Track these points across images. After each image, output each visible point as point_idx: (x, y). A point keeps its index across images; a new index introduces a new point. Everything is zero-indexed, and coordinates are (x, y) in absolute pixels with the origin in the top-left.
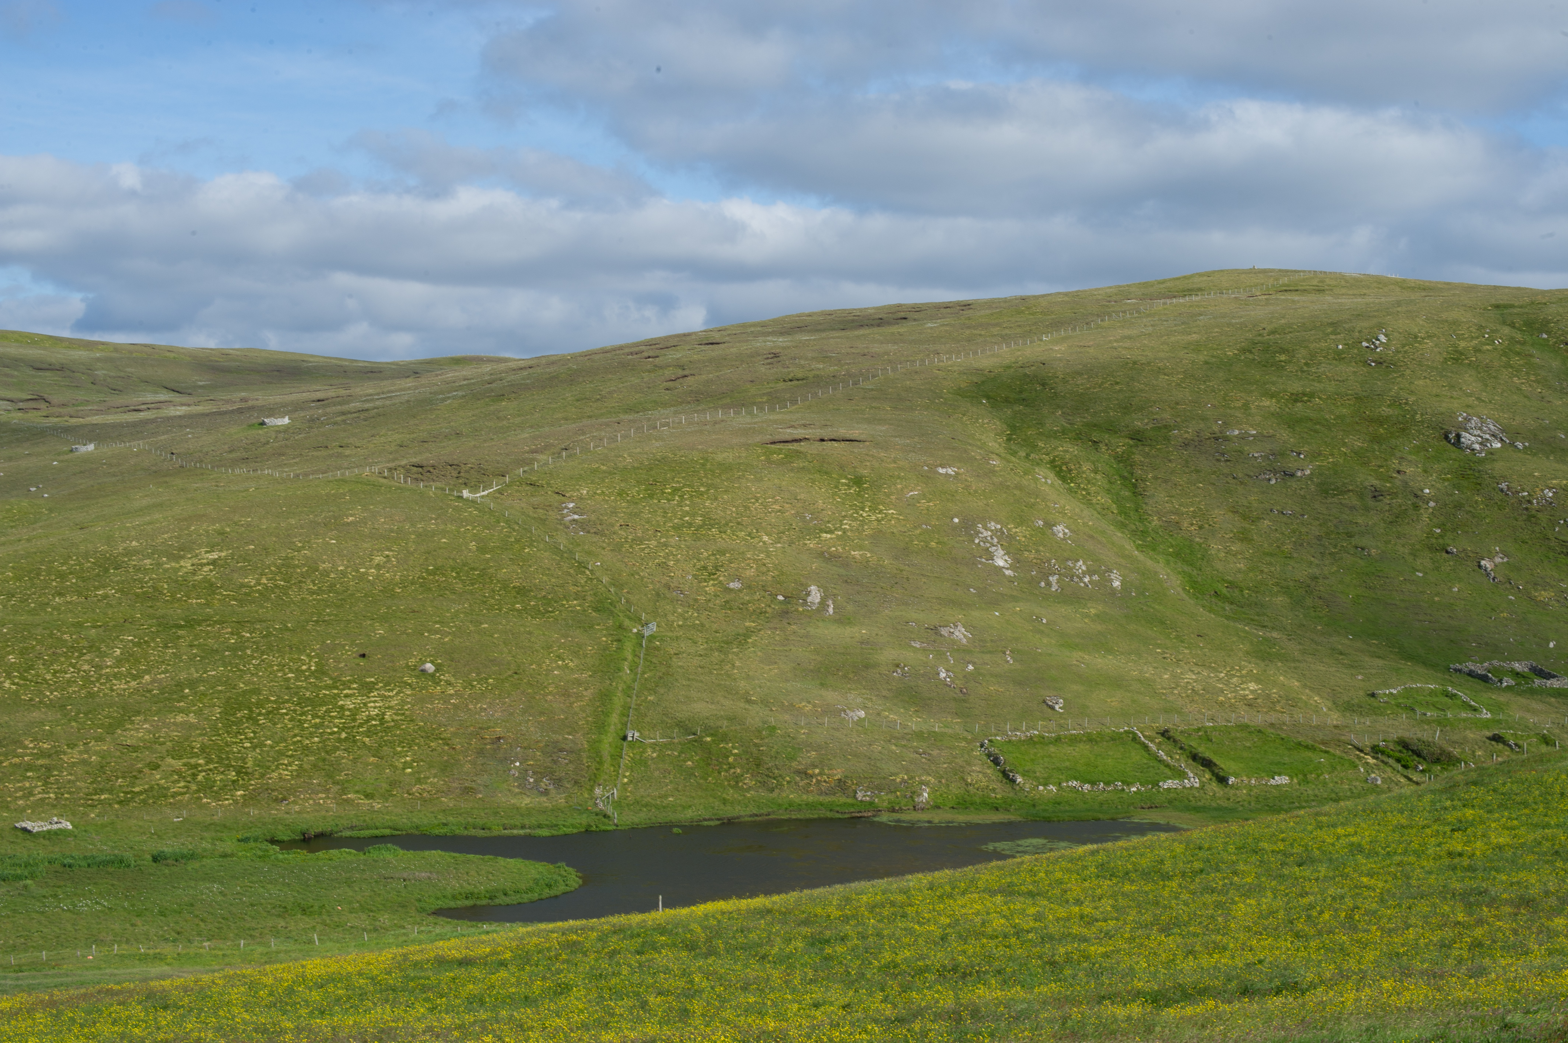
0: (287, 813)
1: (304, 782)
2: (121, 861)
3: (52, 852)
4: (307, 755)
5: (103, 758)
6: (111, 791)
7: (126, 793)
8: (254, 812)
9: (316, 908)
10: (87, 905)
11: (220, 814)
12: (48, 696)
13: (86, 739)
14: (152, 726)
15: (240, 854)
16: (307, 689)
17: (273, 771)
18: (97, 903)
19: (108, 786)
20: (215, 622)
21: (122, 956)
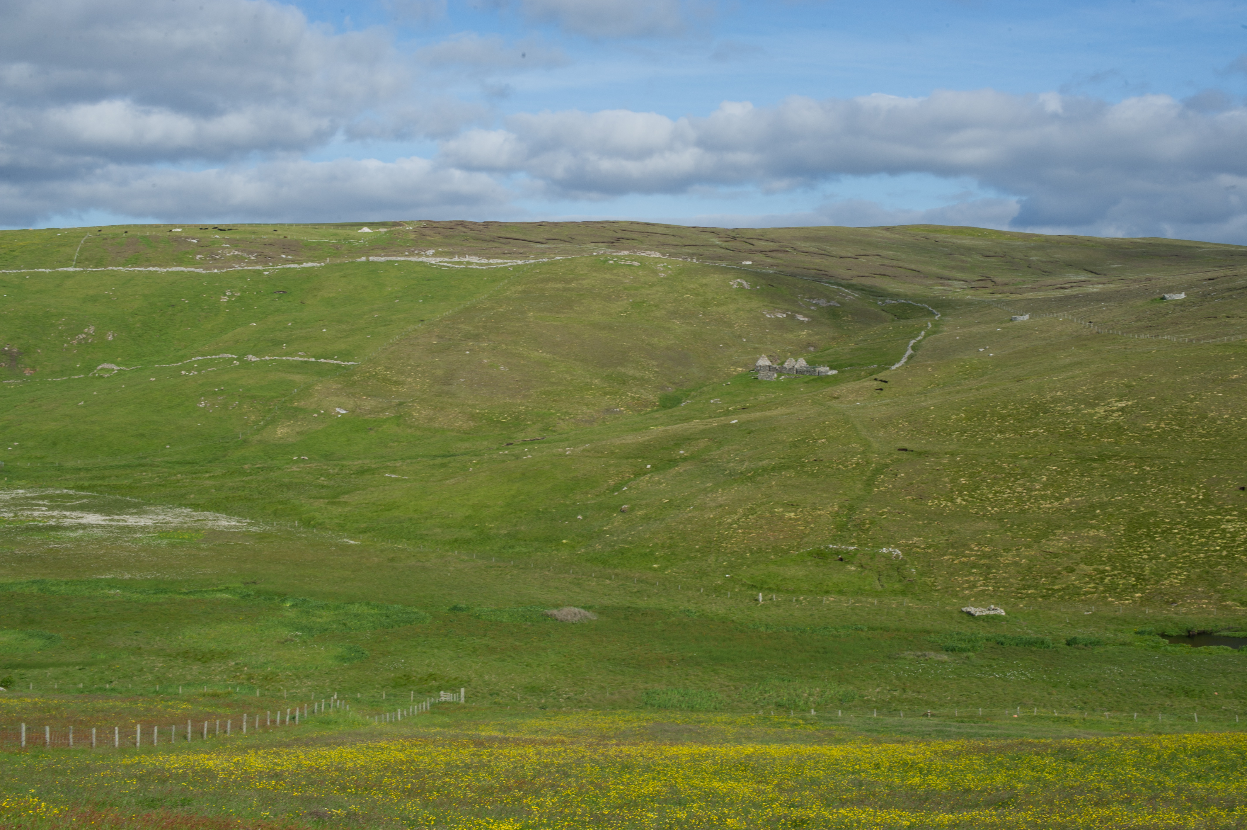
0: (1176, 614)
1: (1191, 589)
2: (1043, 642)
3: (989, 632)
4: (1194, 568)
5: (1031, 561)
6: (1036, 588)
7: (1048, 590)
8: (1148, 611)
9: (1197, 692)
10: (1014, 675)
11: (1121, 611)
12: (989, 511)
13: (1018, 546)
14: (1070, 538)
15: (1136, 644)
16: (1195, 514)
17: (1166, 579)
18: (1022, 674)
19: (1034, 583)
20: (1122, 457)
21: (1041, 717)
